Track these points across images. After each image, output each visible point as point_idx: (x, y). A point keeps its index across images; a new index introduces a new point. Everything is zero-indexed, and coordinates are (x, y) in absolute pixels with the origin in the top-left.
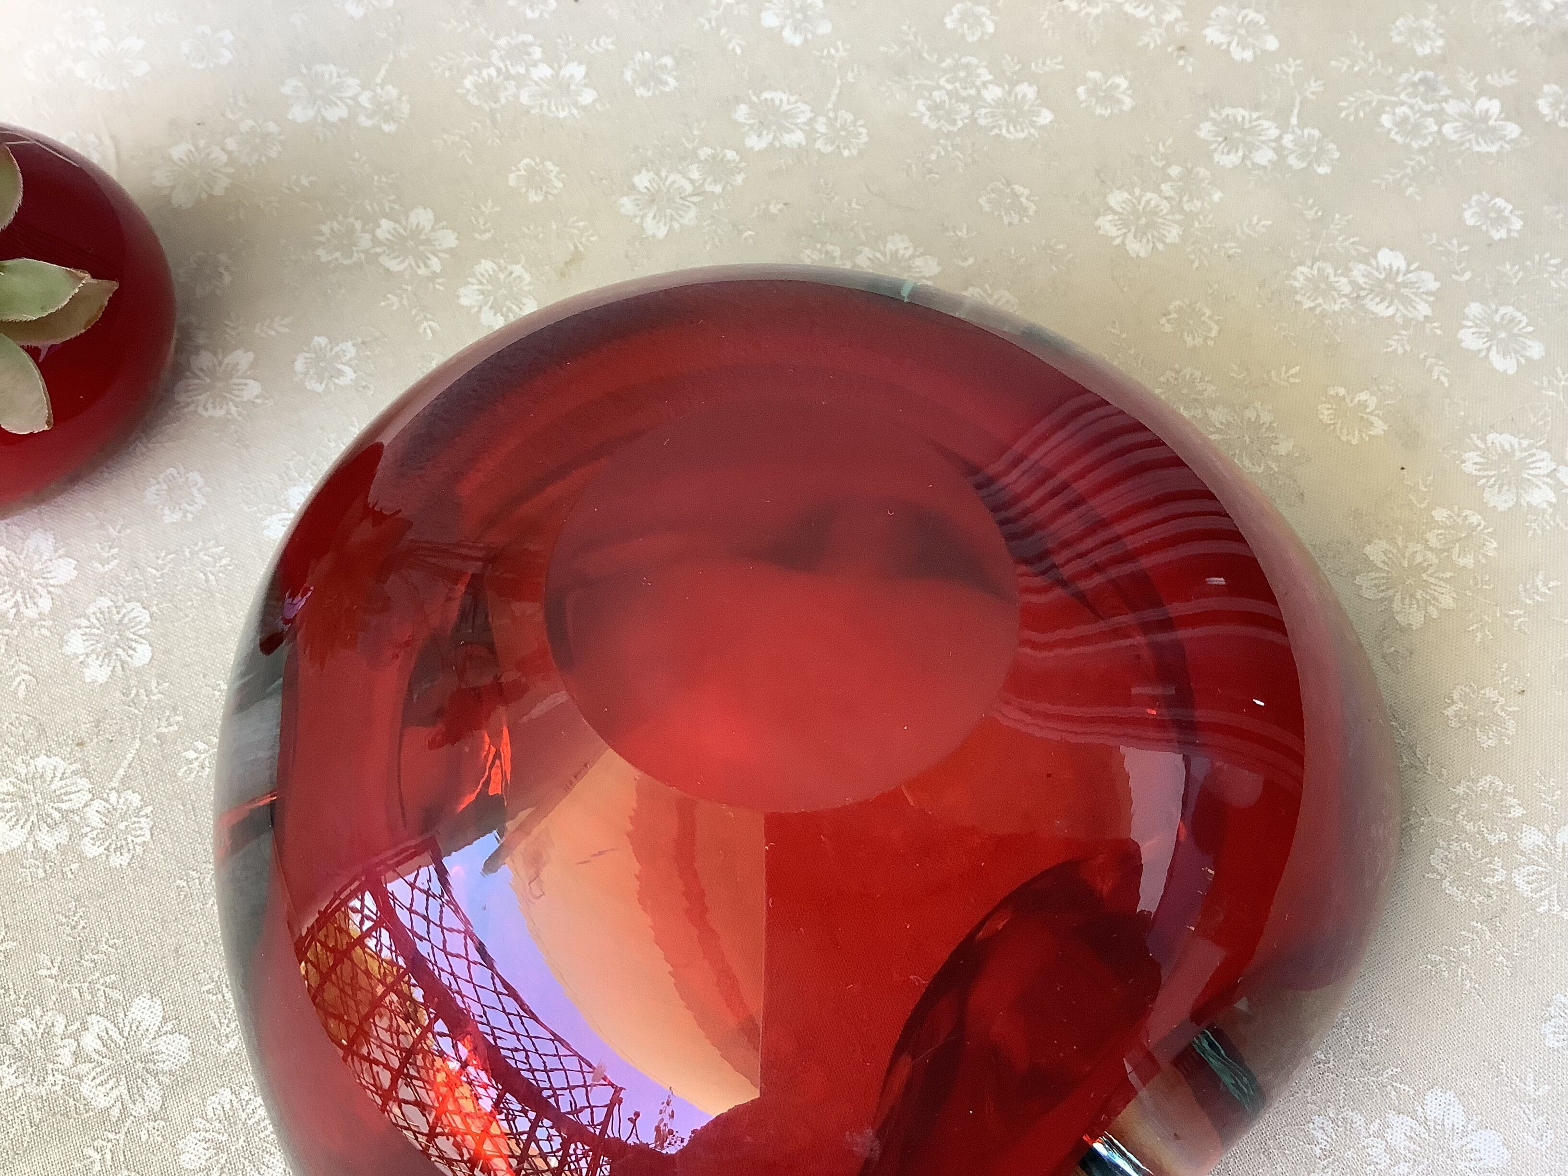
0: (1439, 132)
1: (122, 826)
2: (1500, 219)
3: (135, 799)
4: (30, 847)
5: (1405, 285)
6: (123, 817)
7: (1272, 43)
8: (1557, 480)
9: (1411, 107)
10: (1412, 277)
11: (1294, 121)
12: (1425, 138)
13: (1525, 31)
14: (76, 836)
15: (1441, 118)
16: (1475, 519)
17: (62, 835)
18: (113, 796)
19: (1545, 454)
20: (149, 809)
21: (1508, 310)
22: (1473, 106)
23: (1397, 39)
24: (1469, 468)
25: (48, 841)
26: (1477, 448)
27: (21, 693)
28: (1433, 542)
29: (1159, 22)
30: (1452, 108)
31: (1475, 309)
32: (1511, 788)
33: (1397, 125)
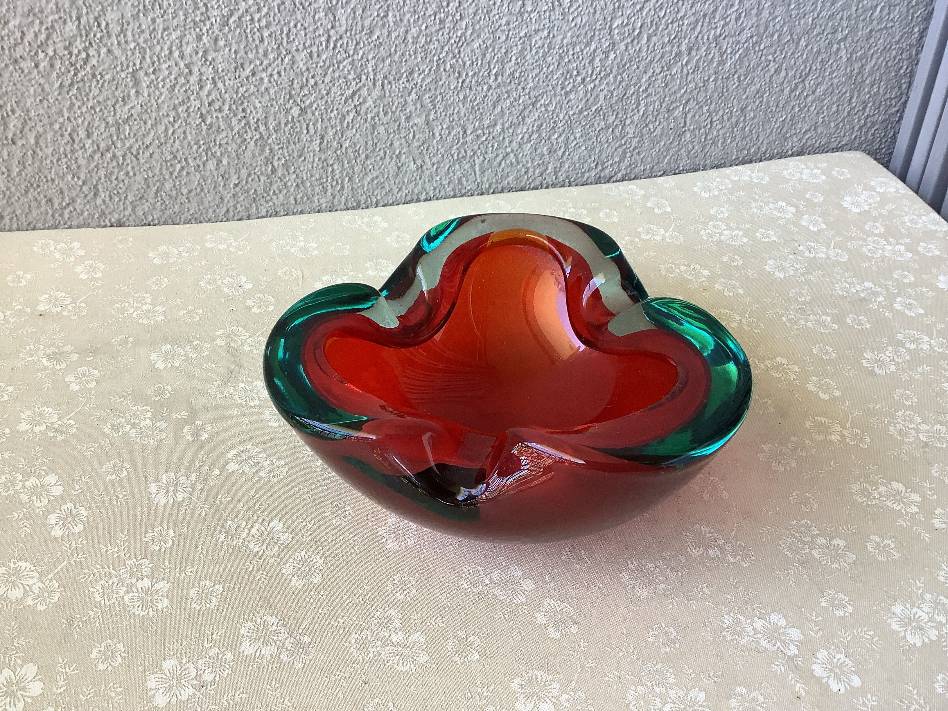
0: (805, 324)
1: (276, 469)
2: (827, 353)
3: (283, 463)
4: (241, 471)
5: (786, 368)
6: (277, 467)
7: (741, 291)
8: (842, 434)
9: (795, 316)
10: (790, 366)
11: (747, 316)
12: (799, 326)
13: (843, 297)
14: (258, 470)
15: (806, 320)
16: (808, 442)
17: (254, 469)
18: (274, 461)
19: (838, 425)
20: (287, 466)
21: (828, 380)
22: (820, 318)
23: (791, 295)
24: (807, 426)
25: (247, 470)
26: (810, 420)
27: (245, 426)
28: (790, 447)
29: (697, 281)
30: (811, 317)
31: (814, 378)
32: (814, 525)
33: (788, 320)
